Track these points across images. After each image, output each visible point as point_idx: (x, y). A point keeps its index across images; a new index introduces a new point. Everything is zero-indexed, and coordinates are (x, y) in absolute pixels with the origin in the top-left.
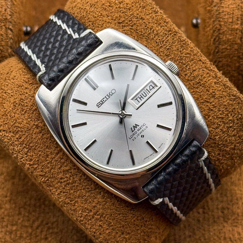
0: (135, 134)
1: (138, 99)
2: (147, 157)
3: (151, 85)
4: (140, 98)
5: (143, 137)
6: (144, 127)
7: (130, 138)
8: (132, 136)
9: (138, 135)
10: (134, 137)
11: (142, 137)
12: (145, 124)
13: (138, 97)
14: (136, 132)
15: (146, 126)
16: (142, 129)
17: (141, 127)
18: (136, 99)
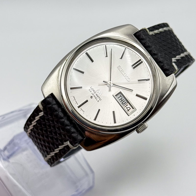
0: (94, 92)
1: (121, 98)
2: (75, 99)
3: (130, 109)
4: (121, 99)
5: (91, 98)
6: (98, 99)
7: (91, 88)
8: (92, 89)
9: (93, 94)
10: (92, 91)
11: (91, 96)
12: (101, 100)
13: (122, 98)
14: (95, 93)
15: (99, 100)
16: (97, 97)
17: (99, 97)
18: (121, 96)
